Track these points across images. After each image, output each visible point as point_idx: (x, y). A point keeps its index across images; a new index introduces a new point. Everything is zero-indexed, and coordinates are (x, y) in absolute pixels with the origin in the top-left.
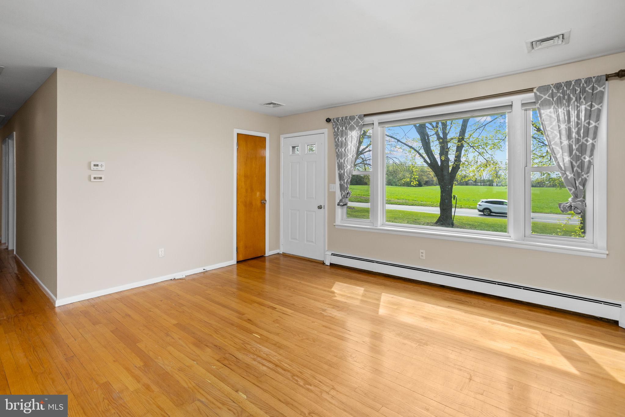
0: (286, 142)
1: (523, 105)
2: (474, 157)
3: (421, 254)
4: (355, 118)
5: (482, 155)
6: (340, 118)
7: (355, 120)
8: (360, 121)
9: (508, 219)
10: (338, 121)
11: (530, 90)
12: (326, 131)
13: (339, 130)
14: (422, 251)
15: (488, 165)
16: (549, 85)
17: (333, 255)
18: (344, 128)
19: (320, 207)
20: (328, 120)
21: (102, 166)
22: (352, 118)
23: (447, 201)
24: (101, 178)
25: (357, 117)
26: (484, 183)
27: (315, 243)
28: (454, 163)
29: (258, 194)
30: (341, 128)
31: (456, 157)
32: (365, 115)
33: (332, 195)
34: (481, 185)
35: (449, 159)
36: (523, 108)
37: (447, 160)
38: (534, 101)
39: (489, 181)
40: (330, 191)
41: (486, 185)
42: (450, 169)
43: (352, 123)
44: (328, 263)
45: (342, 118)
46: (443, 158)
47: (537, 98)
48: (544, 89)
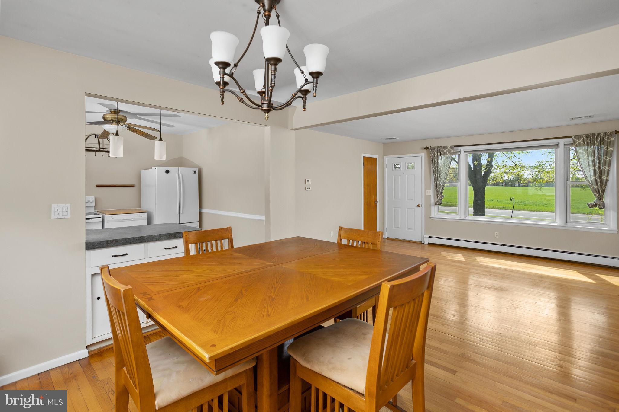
0: (390, 161)
1: (565, 145)
2: (503, 161)
3: (496, 235)
4: (447, 148)
5: (511, 159)
6: (436, 147)
7: (448, 149)
8: (451, 150)
9: (555, 214)
10: (434, 149)
11: (571, 137)
12: (423, 155)
13: (435, 155)
14: (497, 233)
15: (516, 168)
16: (582, 135)
17: (430, 237)
18: (439, 154)
19: (419, 206)
20: (426, 148)
21: (310, 181)
22: (445, 148)
23: (480, 202)
24: (310, 188)
25: (449, 147)
26: (505, 184)
27: (415, 230)
28: (486, 168)
29: (373, 197)
30: (437, 154)
31: (488, 162)
32: (455, 146)
33: (428, 198)
34: (502, 186)
35: (482, 164)
36: (565, 147)
37: (481, 165)
38: (572, 143)
39: (510, 181)
40: (427, 194)
41: (508, 185)
42: (483, 172)
43: (445, 151)
44: (426, 243)
45: (438, 147)
46: (476, 163)
47: (574, 142)
48: (578, 137)
